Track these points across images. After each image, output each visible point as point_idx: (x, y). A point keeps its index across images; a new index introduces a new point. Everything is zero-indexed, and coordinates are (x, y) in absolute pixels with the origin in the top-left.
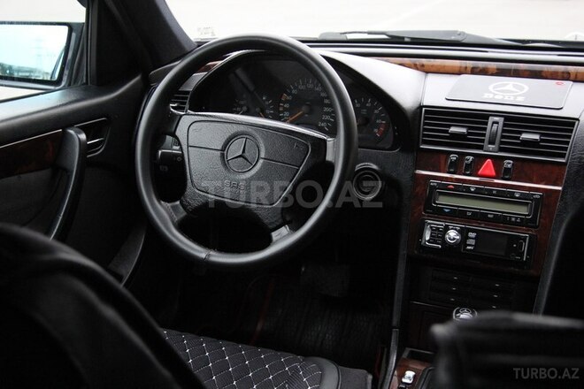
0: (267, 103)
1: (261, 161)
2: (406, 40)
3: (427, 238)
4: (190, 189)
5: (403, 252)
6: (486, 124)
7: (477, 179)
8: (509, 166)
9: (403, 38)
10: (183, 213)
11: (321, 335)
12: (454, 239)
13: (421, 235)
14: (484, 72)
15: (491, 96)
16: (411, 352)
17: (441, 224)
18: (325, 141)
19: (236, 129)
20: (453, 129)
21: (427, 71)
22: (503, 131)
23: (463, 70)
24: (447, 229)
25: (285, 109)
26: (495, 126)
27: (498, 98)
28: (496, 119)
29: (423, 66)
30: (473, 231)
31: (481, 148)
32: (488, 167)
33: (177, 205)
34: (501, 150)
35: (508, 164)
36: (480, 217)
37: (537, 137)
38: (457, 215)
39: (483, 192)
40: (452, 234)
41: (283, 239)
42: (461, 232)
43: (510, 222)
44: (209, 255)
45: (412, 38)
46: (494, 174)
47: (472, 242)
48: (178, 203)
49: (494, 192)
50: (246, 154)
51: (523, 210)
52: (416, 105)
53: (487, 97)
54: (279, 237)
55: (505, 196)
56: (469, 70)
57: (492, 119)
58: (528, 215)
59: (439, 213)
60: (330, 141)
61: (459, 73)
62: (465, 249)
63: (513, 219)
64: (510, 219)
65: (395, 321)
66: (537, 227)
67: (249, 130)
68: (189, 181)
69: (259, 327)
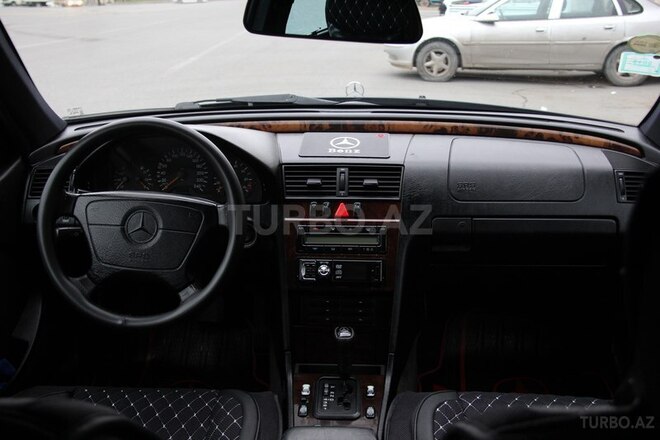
0: (145, 172)
1: (160, 231)
2: (250, 105)
3: (303, 274)
4: (95, 263)
6: (335, 174)
8: (359, 207)
9: (246, 103)
10: (92, 286)
12: (325, 272)
13: (299, 272)
14: (319, 129)
15: (334, 150)
16: (300, 367)
17: (313, 261)
18: (216, 208)
19: (132, 205)
20: (310, 181)
21: (276, 131)
22: (350, 179)
23: (303, 129)
24: (318, 265)
25: (162, 177)
26: (342, 175)
27: (340, 151)
28: (343, 169)
29: (270, 126)
30: (339, 263)
31: (334, 194)
32: (342, 210)
33: (84, 280)
34: (350, 194)
35: (357, 205)
36: (342, 251)
37: (376, 182)
38: (323, 252)
40: (324, 268)
41: (191, 298)
42: (330, 265)
43: (366, 252)
44: (125, 321)
45: (254, 103)
46: (348, 214)
47: (340, 272)
48: (86, 276)
50: (146, 226)
51: (374, 242)
52: (277, 164)
53: (331, 151)
54: (187, 296)
56: (308, 127)
57: (339, 170)
58: (378, 245)
59: (310, 252)
60: (220, 206)
61: (301, 131)
62: (335, 279)
63: (368, 249)
64: (366, 249)
65: (286, 345)
66: (386, 253)
67: (145, 204)
68: (94, 256)
69: (149, 358)
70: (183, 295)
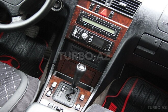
3: (75, 34)
5: (64, 36)
7: (99, 15)
8: (113, 14)
11: (22, 49)
12: (85, 37)
13: (73, 32)
16: (57, 73)
17: (81, 29)
24: (83, 32)
30: (93, 35)
31: (104, 3)
32: (104, 12)
34: (111, 6)
35: (112, 13)
36: (97, 30)
37: (125, 5)
38: (88, 27)
39: (100, 21)
40: (85, 35)
41: (17, 22)
42: (88, 34)
46: (106, 15)
47: (91, 39)
49: (104, 22)
51: (113, 32)
55: (108, 25)
58: (114, 35)
59: (82, 25)
62: (88, 41)
63: (108, 35)
64: (107, 34)
66: (115, 40)
70: (14, 19)
